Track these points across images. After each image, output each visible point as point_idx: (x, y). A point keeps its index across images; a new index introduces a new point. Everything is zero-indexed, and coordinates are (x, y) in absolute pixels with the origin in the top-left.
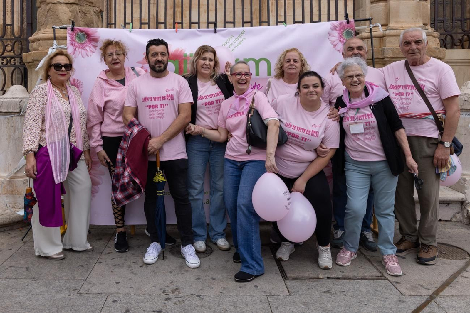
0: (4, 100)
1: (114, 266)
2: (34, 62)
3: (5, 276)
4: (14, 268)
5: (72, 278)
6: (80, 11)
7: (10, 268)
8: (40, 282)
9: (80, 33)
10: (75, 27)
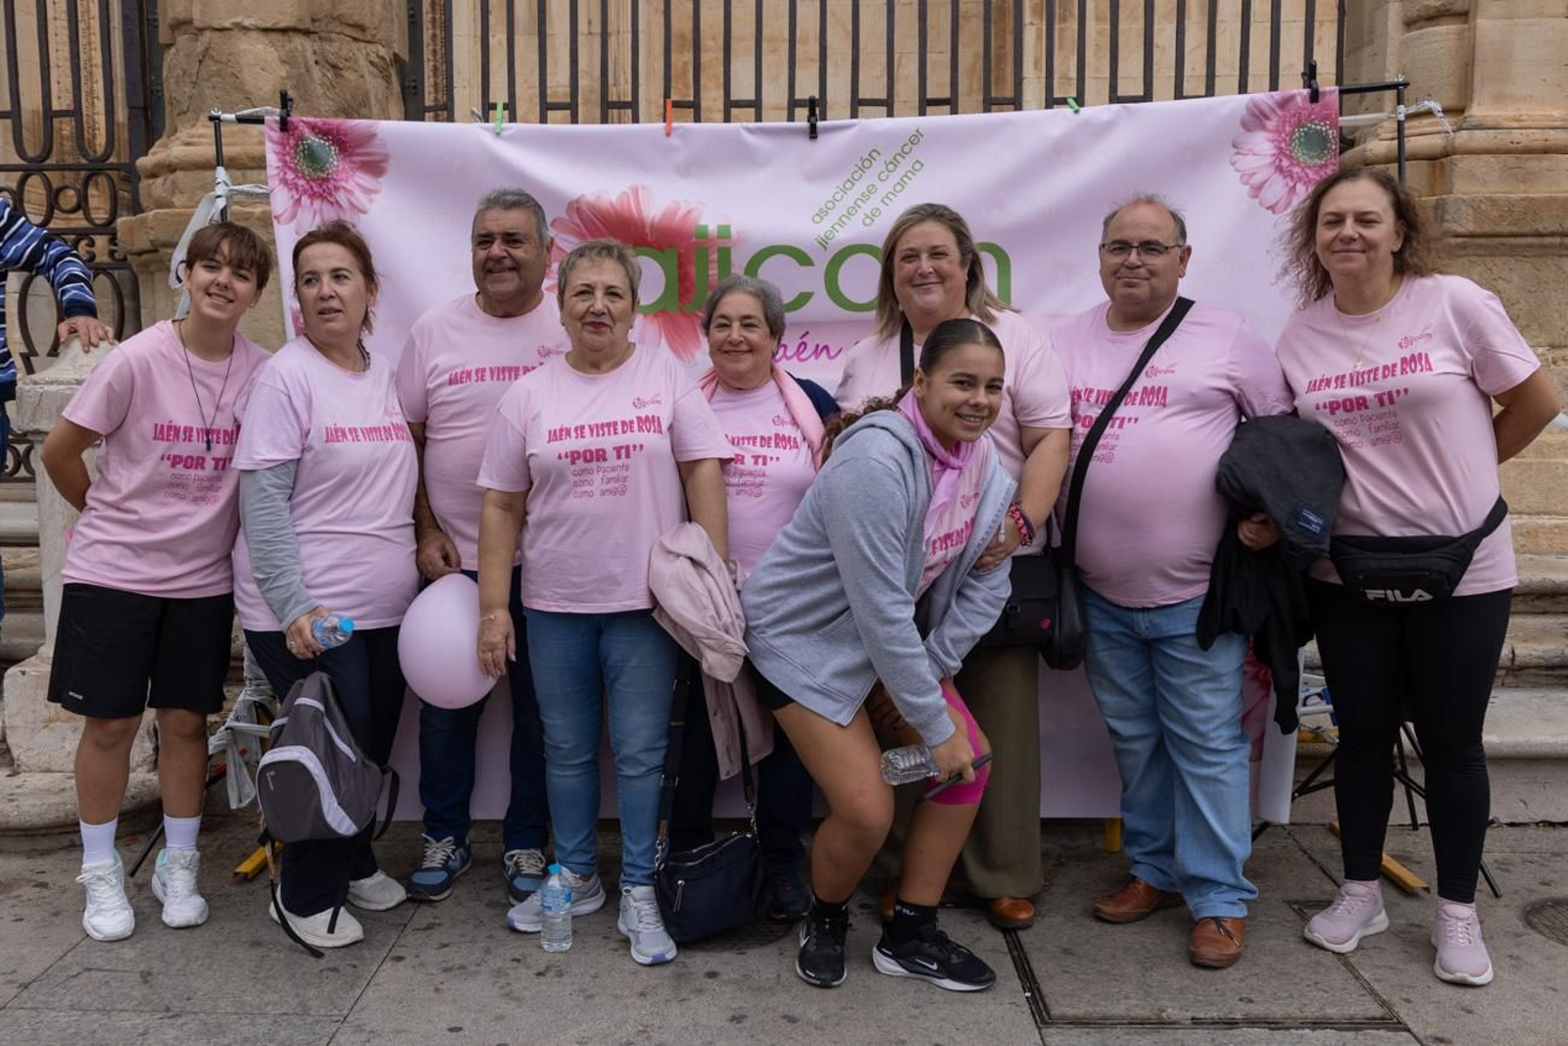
0: (46, 388)
1: (446, 970)
2: (156, 251)
3: (66, 1002)
4: (100, 975)
5: (299, 1010)
6: (319, 58)
7: (86, 974)
8: (186, 1023)
9: (314, 140)
10: (294, 118)
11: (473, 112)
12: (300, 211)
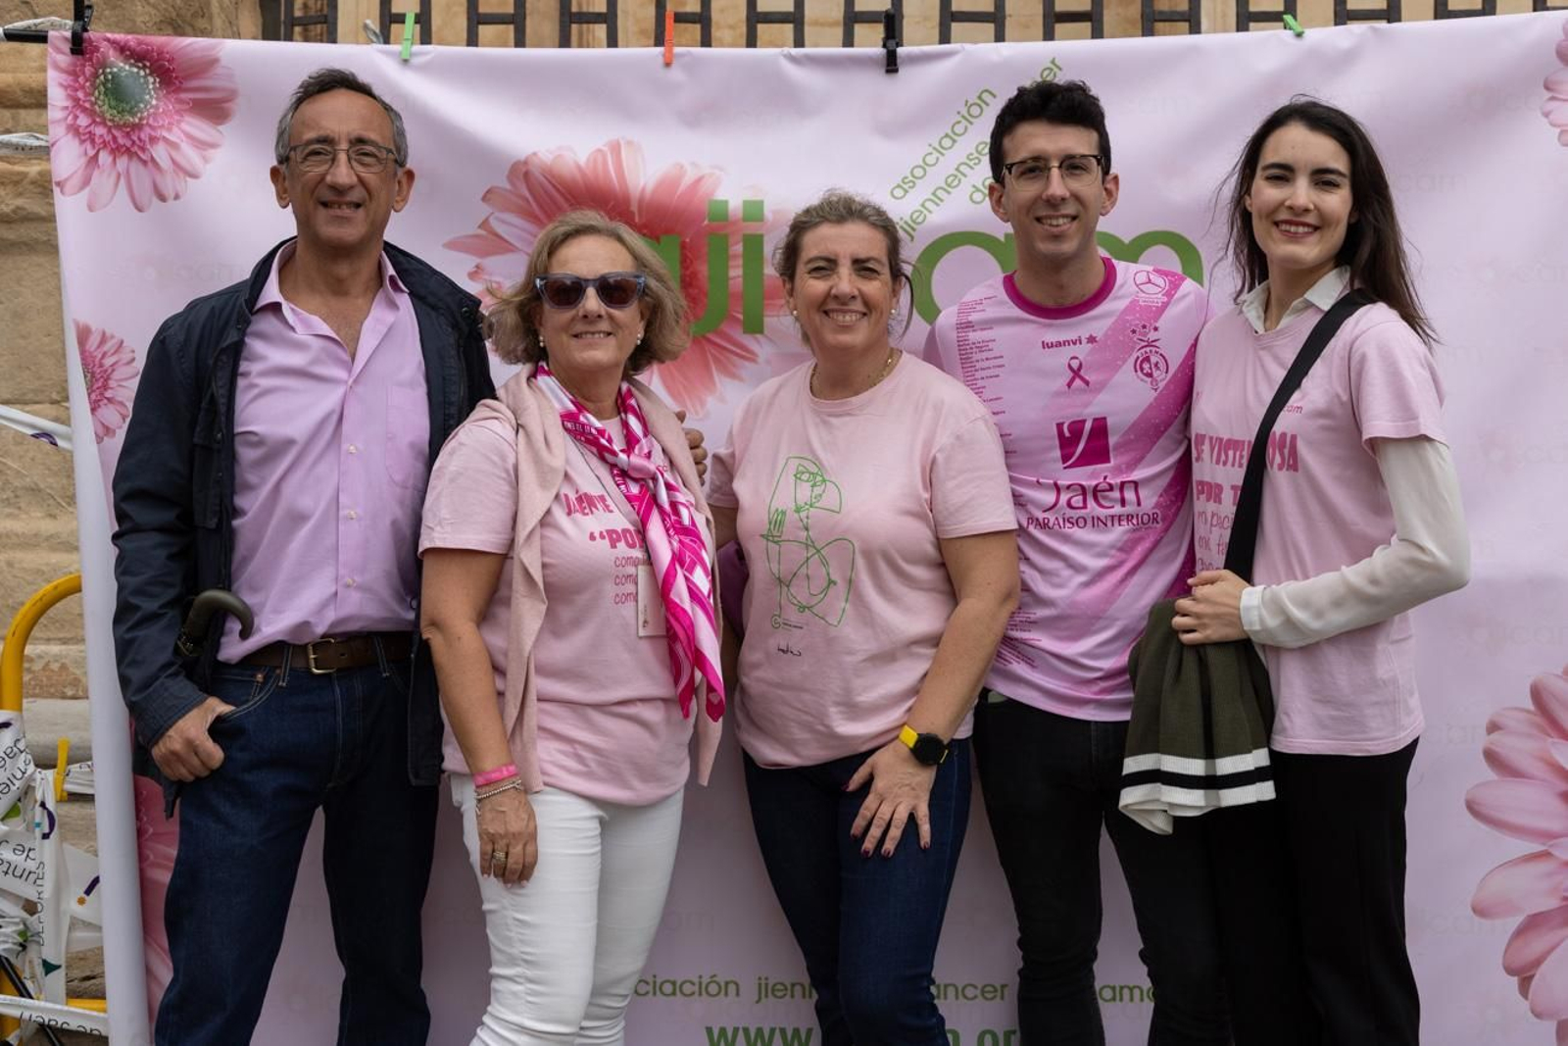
9: (121, 67)
10: (95, 33)
11: (366, 27)
12: (96, 173)
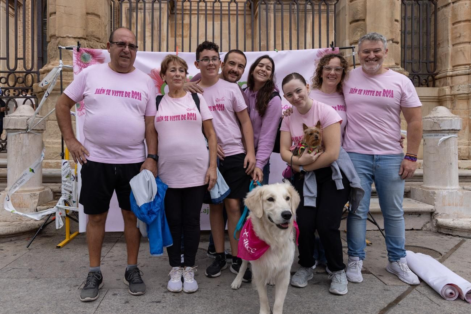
0: (11, 117)
2: (43, 92)
3: (7, 276)
4: (17, 270)
5: (74, 277)
7: (13, 270)
8: (41, 280)
9: (85, 54)
10: (81, 48)
